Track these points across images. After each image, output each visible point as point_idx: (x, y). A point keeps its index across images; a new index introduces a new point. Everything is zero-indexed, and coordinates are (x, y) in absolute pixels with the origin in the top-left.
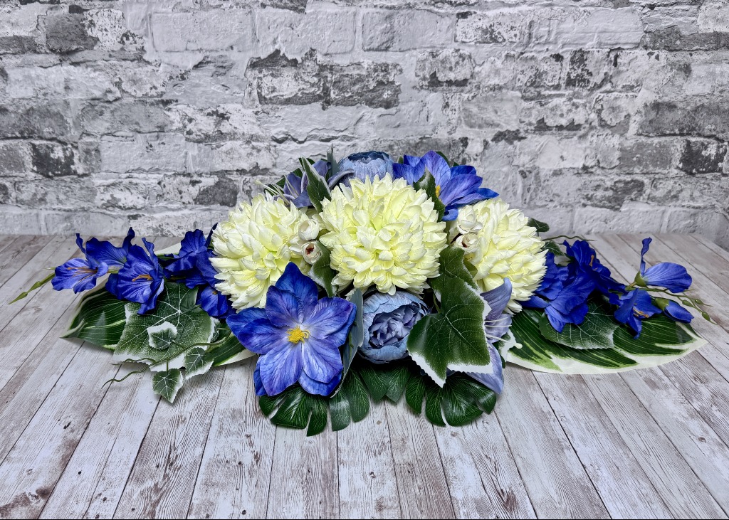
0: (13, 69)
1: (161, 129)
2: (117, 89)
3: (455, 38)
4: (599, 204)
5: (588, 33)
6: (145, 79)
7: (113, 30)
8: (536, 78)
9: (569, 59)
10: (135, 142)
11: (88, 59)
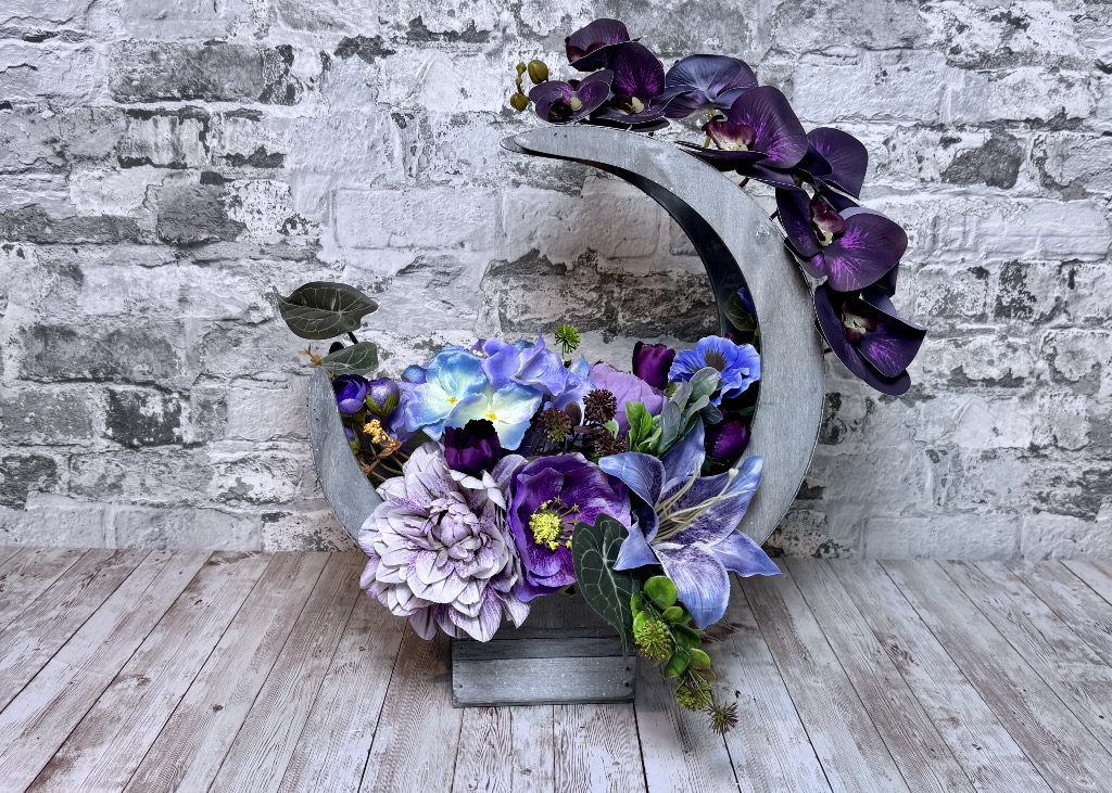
0: (94, 267)
2: (266, 305)
4: (1060, 508)
5: (1025, 236)
7: (269, 212)
8: (946, 303)
9: (998, 275)
10: (289, 390)
11: (224, 255)
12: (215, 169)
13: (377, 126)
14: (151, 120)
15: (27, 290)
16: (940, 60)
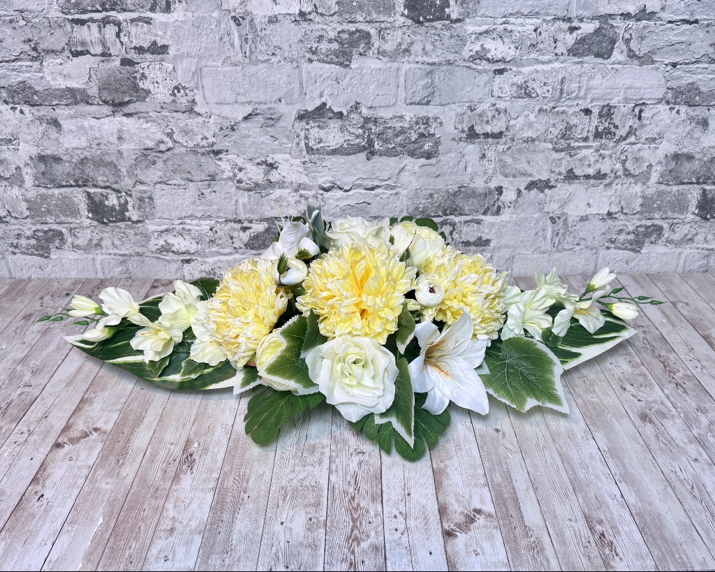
0: (66, 119)
1: (213, 178)
2: (169, 139)
3: (492, 93)
4: (621, 246)
5: (615, 89)
6: (197, 129)
7: (163, 82)
8: (566, 131)
9: (597, 113)
10: (187, 190)
11: (140, 110)
13: (223, 25)
14: (86, 26)
15: (29, 134)
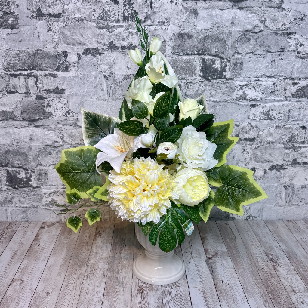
2: (60, 140)
3: (249, 117)
7: (60, 109)
8: (292, 138)
11: (45, 124)
12: (41, 94)
13: (98, 79)
14: (17, 77)
16: (293, 56)
